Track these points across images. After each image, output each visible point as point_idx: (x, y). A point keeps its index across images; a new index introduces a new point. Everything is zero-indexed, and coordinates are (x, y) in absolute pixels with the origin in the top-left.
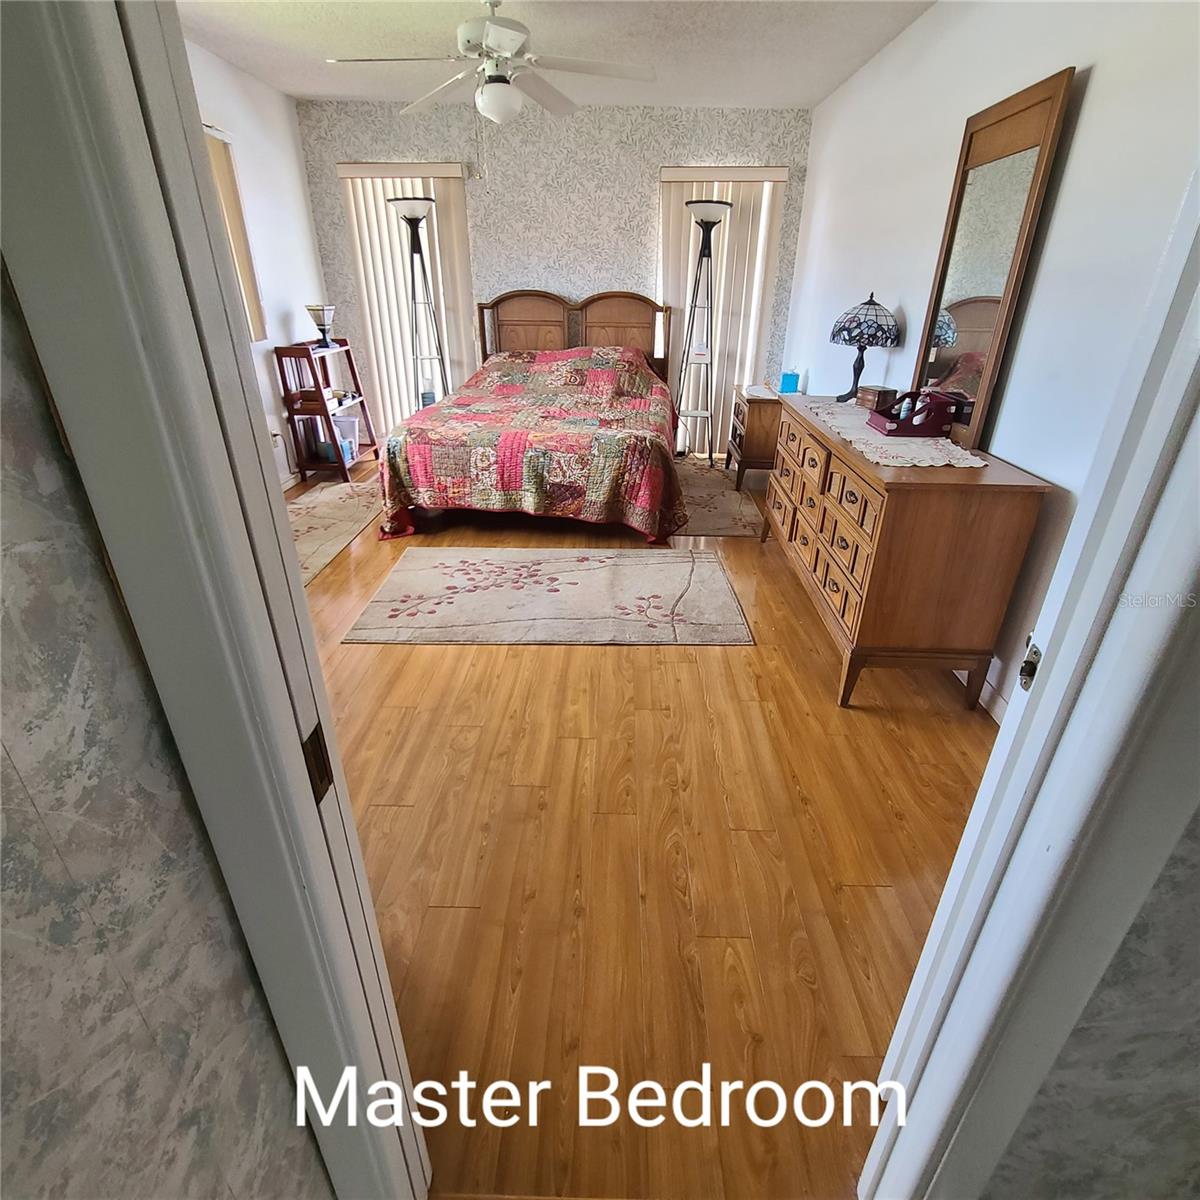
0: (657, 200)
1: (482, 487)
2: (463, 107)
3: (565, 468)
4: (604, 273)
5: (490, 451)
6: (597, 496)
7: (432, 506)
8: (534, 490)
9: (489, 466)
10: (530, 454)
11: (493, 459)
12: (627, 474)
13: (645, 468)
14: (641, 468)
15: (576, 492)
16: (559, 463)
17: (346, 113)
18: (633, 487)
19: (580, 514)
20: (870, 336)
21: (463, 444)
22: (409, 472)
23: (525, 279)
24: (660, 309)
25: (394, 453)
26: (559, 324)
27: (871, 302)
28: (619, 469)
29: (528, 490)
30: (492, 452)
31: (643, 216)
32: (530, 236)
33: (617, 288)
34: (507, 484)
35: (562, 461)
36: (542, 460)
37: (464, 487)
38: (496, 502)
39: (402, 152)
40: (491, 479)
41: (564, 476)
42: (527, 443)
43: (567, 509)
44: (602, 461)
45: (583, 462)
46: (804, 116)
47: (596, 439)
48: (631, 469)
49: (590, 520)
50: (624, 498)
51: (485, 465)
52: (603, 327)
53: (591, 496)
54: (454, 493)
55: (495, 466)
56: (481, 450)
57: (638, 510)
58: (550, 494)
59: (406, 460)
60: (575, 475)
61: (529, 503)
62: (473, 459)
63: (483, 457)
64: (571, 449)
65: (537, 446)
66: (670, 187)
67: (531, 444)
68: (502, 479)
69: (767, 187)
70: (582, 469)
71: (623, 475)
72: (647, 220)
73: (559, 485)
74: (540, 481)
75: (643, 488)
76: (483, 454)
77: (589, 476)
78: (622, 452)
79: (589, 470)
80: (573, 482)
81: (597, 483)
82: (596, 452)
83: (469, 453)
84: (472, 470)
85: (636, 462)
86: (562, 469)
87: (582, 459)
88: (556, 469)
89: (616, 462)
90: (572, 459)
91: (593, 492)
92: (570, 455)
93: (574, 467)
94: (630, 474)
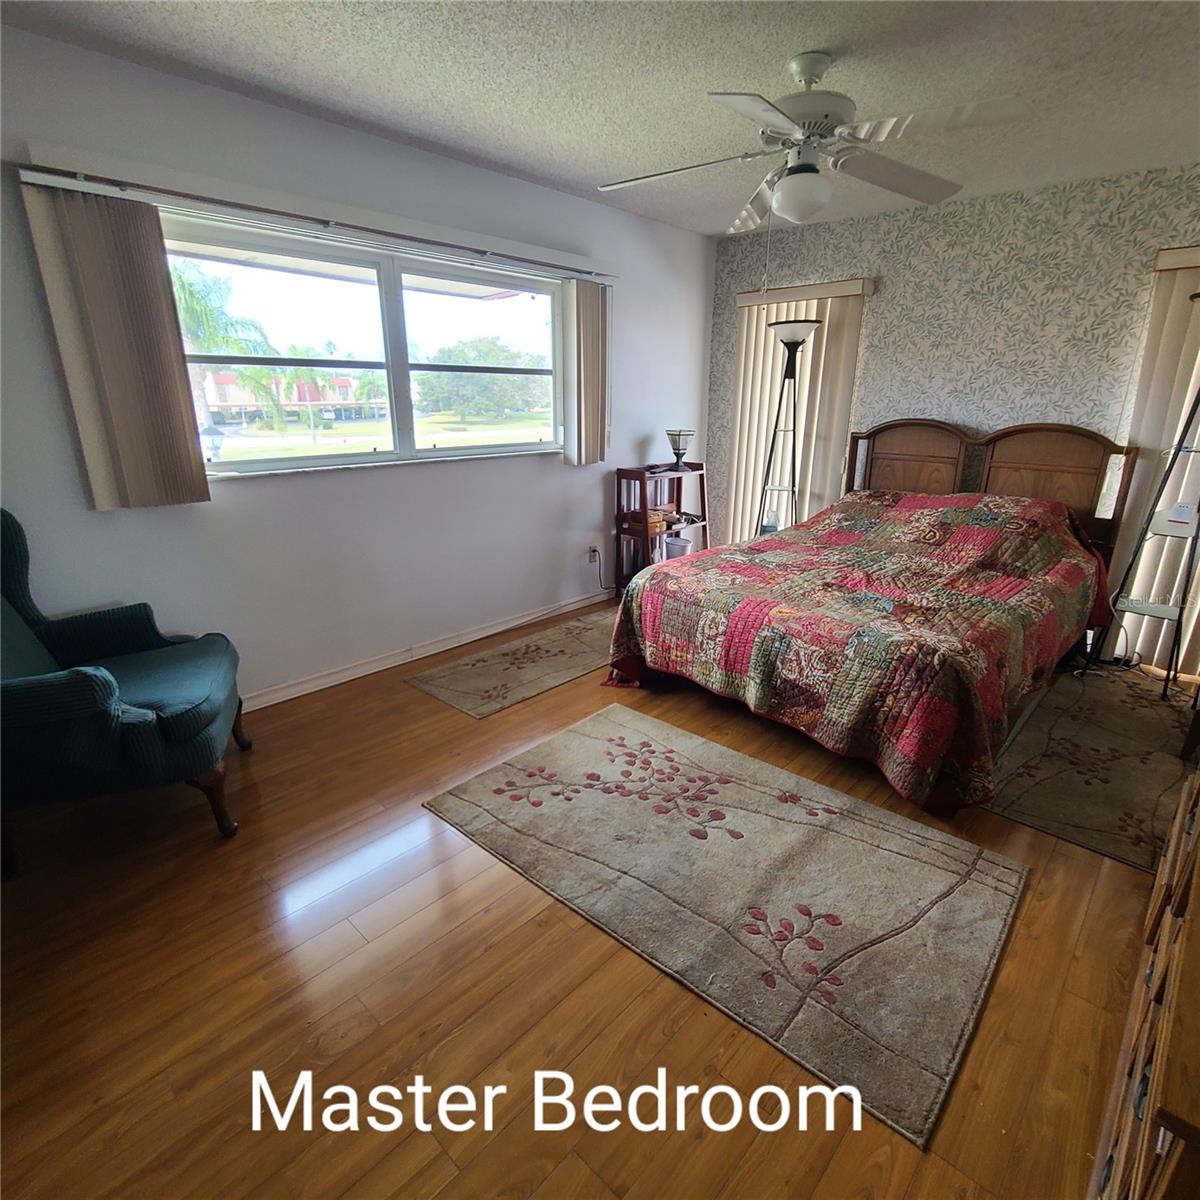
0: (1147, 299)
1: (704, 659)
3: (803, 663)
4: (1037, 398)
5: (721, 616)
6: (840, 714)
7: (652, 665)
8: (758, 681)
9: (716, 636)
10: (765, 633)
11: (722, 629)
12: (890, 697)
13: (921, 696)
14: (915, 694)
15: (813, 700)
16: (798, 654)
18: (896, 719)
19: (814, 730)
21: (697, 603)
22: (640, 620)
23: (921, 406)
24: (1118, 450)
25: (632, 596)
26: (952, 460)
28: (879, 686)
29: (753, 679)
30: (724, 620)
31: (1119, 321)
32: (937, 354)
33: (1053, 418)
34: (732, 664)
35: (802, 654)
36: (777, 644)
37: (687, 652)
38: (715, 681)
39: (806, 275)
40: (714, 651)
41: (801, 673)
42: (766, 619)
43: (798, 718)
44: (857, 667)
45: (829, 662)
47: (858, 635)
48: (898, 691)
49: (824, 744)
50: (882, 731)
51: (712, 633)
52: (1017, 469)
53: (831, 712)
54: (676, 656)
55: (723, 638)
56: (712, 614)
57: (899, 756)
58: (779, 691)
59: (640, 607)
60: (814, 676)
61: (752, 694)
62: (701, 623)
63: (712, 622)
64: (817, 640)
65: (777, 625)
66: (1176, 276)
67: (770, 621)
68: (727, 654)
70: (826, 672)
71: (883, 697)
72: (1124, 326)
73: (793, 685)
74: (769, 673)
75: (911, 725)
76: (713, 620)
77: (833, 684)
78: (890, 663)
79: (835, 675)
80: (810, 685)
81: (842, 697)
82: (850, 652)
83: (699, 615)
84: (698, 635)
85: (908, 683)
86: (799, 664)
87: (830, 658)
88: (792, 661)
89: (876, 675)
90: (815, 654)
91: (835, 707)
92: (813, 648)
93: (815, 664)
94: (895, 698)
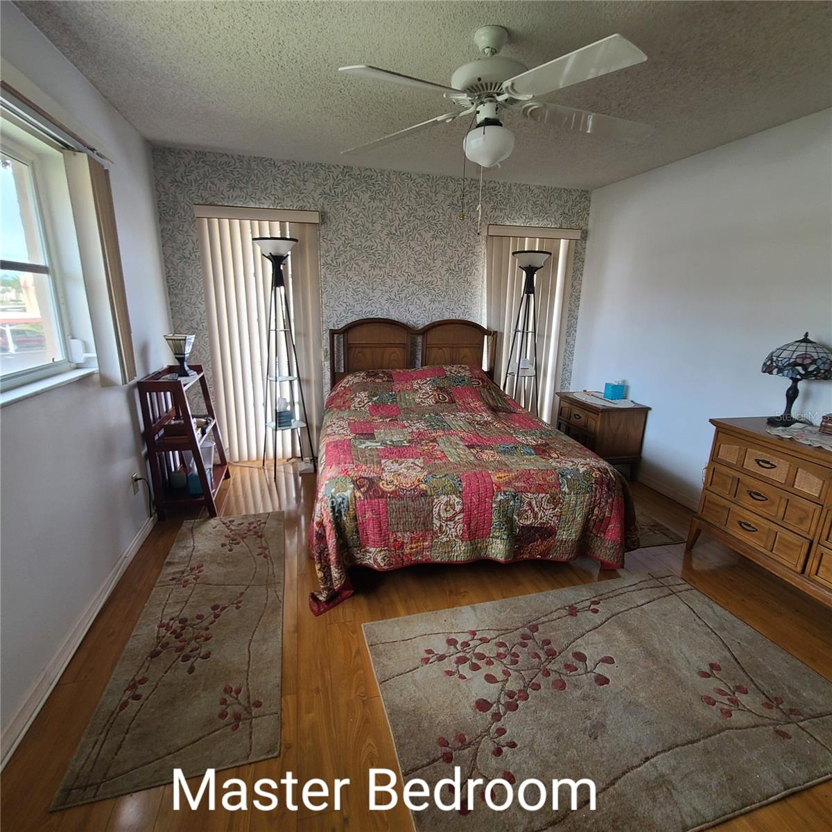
0: (482, 249)
1: (445, 539)
2: (319, 166)
3: (536, 509)
4: (437, 304)
5: (455, 499)
6: (568, 534)
7: (386, 567)
8: (505, 537)
9: (454, 516)
10: (500, 498)
11: (458, 508)
12: (597, 508)
13: (613, 500)
14: (610, 501)
15: (546, 532)
16: (530, 504)
17: (204, 162)
18: (601, 521)
19: (548, 554)
20: (826, 371)
21: (424, 494)
22: (357, 532)
23: (369, 309)
24: (488, 332)
25: (340, 512)
26: (404, 346)
27: (806, 340)
28: (589, 504)
29: (497, 538)
30: (457, 500)
31: (469, 261)
32: (375, 273)
33: (447, 316)
34: (475, 532)
35: (534, 502)
36: (512, 503)
37: (424, 540)
38: (460, 552)
39: (259, 199)
40: (455, 529)
41: (535, 517)
42: (495, 487)
43: (536, 549)
44: (573, 498)
45: (555, 501)
46: (585, 195)
47: (562, 476)
48: (600, 503)
49: (559, 559)
50: (591, 532)
51: (449, 515)
52: (440, 348)
53: (563, 535)
54: (411, 548)
55: (461, 516)
56: (444, 499)
57: (608, 544)
58: (520, 537)
59: (355, 518)
60: (547, 515)
61: (498, 549)
62: (436, 510)
63: (446, 506)
64: (540, 489)
65: (505, 489)
66: (493, 239)
67: (499, 487)
68: (469, 528)
69: (563, 244)
70: (554, 509)
71: (593, 510)
72: (472, 264)
73: (530, 528)
74: (509, 523)
75: (613, 520)
76: (447, 503)
77: (561, 515)
78: (592, 487)
79: (561, 509)
80: (544, 523)
81: (569, 522)
82: (566, 489)
83: (431, 504)
84: (435, 521)
85: (605, 496)
86: (533, 511)
87: (555, 498)
88: (526, 511)
89: (587, 498)
90: (544, 500)
91: (564, 531)
92: (541, 495)
93: (545, 507)
94: (599, 508)
